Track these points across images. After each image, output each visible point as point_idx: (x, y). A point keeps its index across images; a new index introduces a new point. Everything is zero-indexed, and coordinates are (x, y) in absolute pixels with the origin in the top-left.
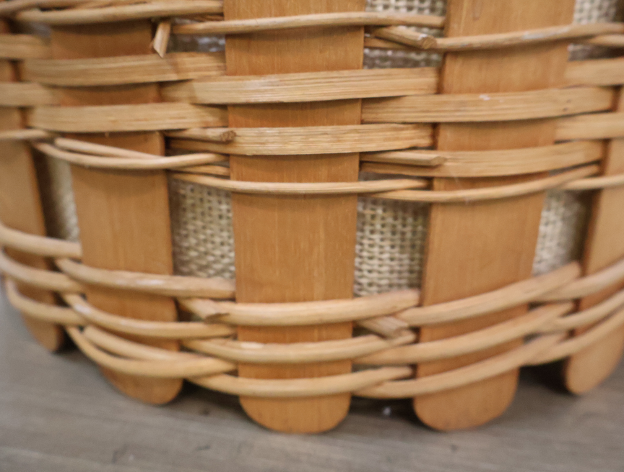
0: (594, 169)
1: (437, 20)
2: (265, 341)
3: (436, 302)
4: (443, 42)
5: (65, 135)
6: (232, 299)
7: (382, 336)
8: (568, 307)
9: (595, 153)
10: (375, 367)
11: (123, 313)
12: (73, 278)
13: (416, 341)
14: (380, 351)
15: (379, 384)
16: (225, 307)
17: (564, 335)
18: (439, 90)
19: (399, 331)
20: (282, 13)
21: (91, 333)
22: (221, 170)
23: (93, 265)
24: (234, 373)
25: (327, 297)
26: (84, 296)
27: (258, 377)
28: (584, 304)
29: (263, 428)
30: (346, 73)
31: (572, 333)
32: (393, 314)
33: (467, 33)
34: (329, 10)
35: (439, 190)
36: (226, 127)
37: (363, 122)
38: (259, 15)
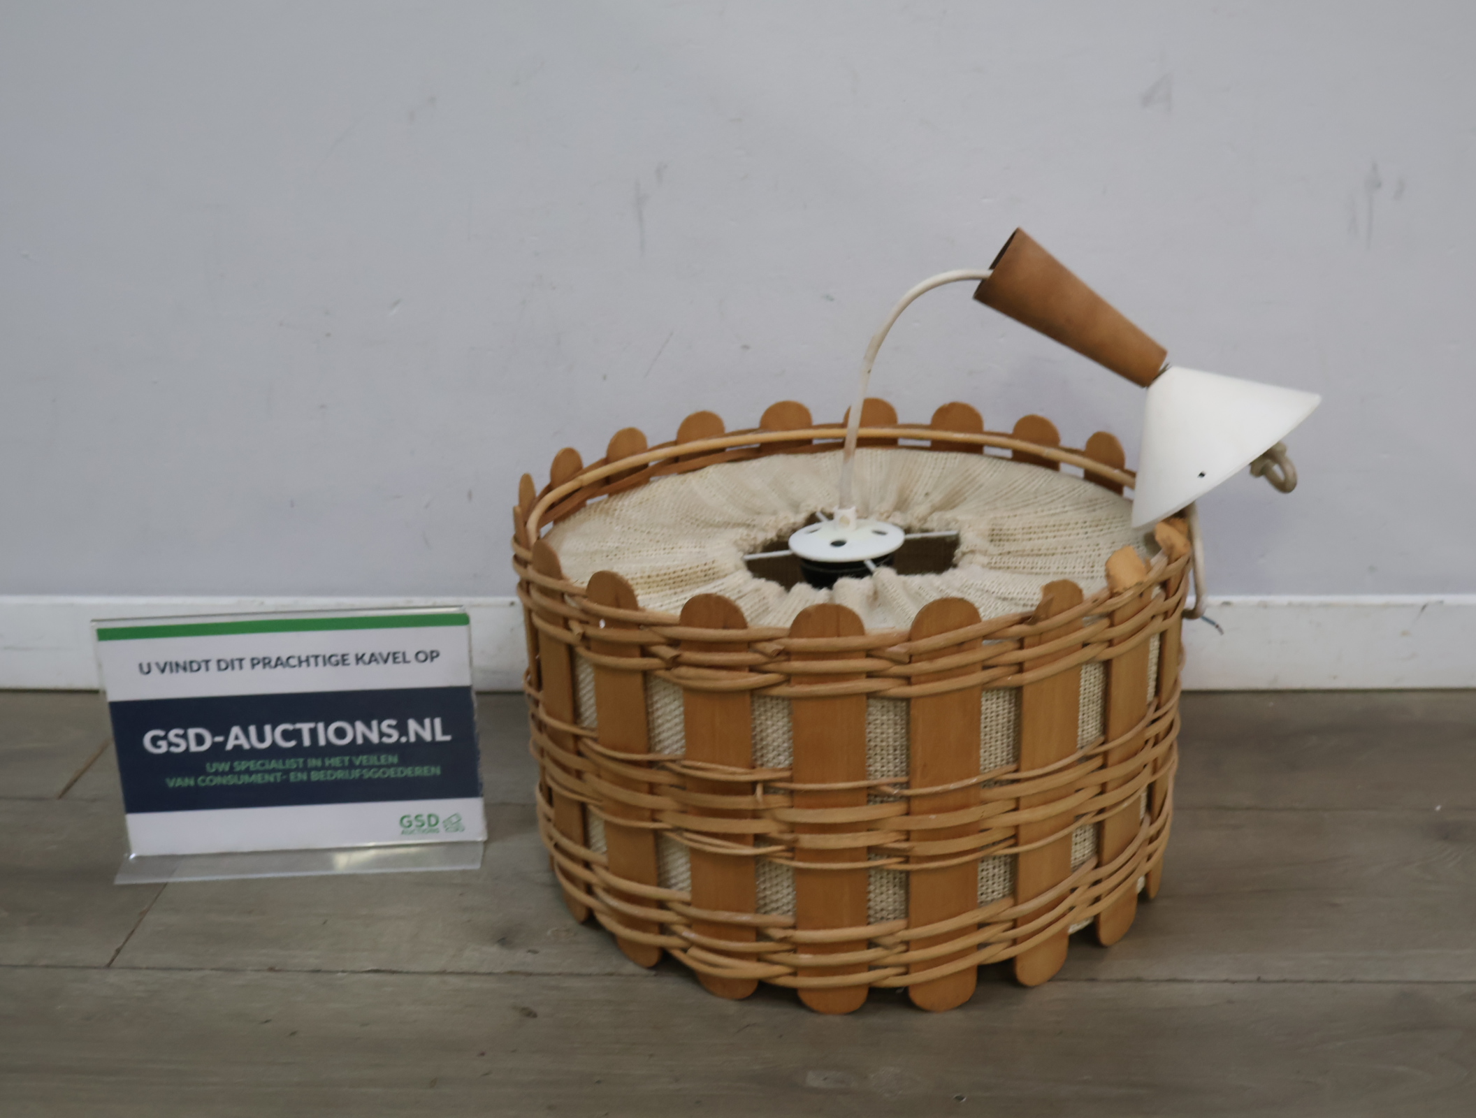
0: (1012, 842)
1: (903, 779)
2: (814, 953)
3: (916, 926)
4: (907, 792)
5: (687, 830)
6: (794, 927)
7: (886, 947)
8: (1009, 925)
9: (1011, 833)
10: (885, 967)
11: (719, 937)
12: (679, 914)
13: (907, 951)
14: (885, 957)
15: (887, 977)
16: (789, 933)
17: (1010, 943)
18: (908, 814)
19: (895, 945)
20: (823, 781)
21: (694, 952)
22: (789, 855)
23: (699, 906)
24: (794, 974)
25: (851, 925)
26: (689, 926)
27: (809, 976)
28: (1019, 923)
29: (811, 1010)
30: (857, 808)
31: (1015, 942)
32: (892, 934)
33: (921, 786)
34: (848, 780)
35: (913, 863)
36: (792, 832)
37: (868, 830)
38: (811, 782)
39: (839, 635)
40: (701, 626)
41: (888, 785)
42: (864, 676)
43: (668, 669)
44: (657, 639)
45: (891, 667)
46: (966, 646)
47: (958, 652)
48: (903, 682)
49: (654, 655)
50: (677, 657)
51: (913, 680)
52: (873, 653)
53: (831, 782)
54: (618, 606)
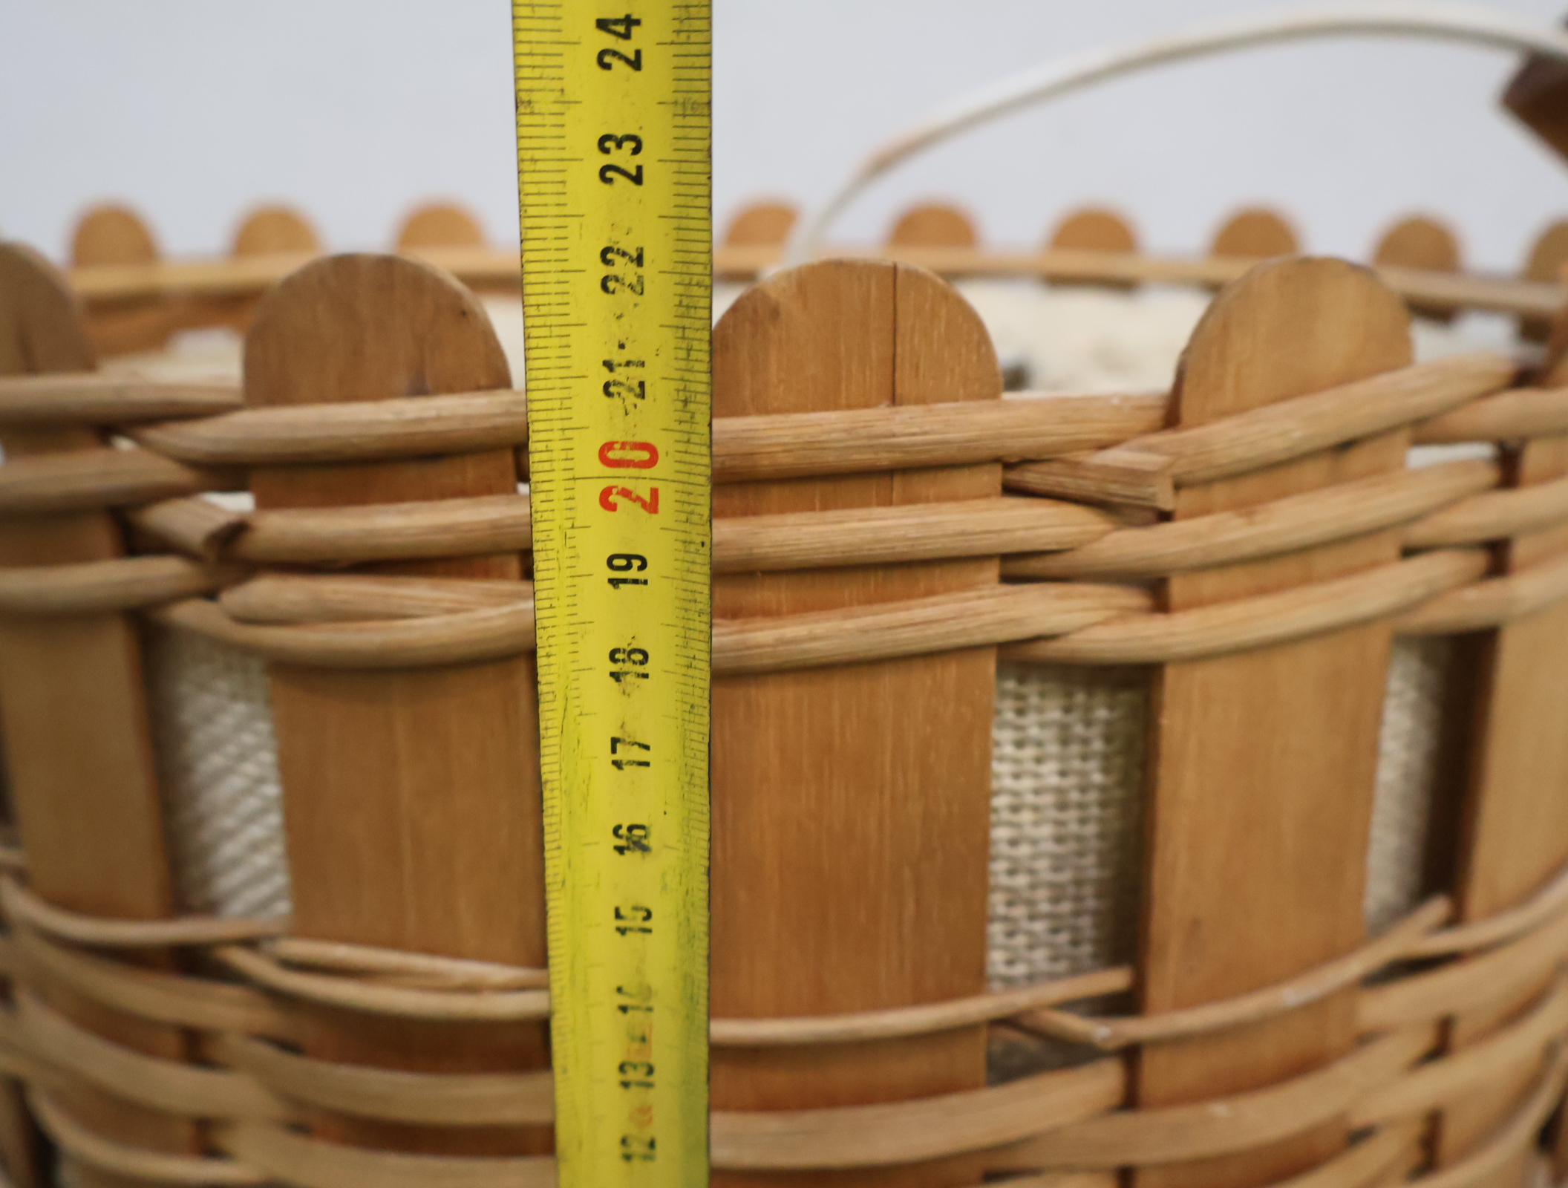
18: (1129, 1104)
33: (1181, 1002)
39: (894, 400)
40: (325, 398)
41: (1068, 1005)
42: (992, 571)
43: (210, 595)
44: (169, 473)
45: (1103, 534)
46: (1357, 460)
47: (1336, 480)
48: (1132, 598)
49: (162, 546)
50: (236, 530)
51: (1177, 589)
52: (1031, 477)
53: (851, 1010)
54: (30, 366)
